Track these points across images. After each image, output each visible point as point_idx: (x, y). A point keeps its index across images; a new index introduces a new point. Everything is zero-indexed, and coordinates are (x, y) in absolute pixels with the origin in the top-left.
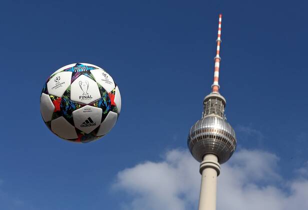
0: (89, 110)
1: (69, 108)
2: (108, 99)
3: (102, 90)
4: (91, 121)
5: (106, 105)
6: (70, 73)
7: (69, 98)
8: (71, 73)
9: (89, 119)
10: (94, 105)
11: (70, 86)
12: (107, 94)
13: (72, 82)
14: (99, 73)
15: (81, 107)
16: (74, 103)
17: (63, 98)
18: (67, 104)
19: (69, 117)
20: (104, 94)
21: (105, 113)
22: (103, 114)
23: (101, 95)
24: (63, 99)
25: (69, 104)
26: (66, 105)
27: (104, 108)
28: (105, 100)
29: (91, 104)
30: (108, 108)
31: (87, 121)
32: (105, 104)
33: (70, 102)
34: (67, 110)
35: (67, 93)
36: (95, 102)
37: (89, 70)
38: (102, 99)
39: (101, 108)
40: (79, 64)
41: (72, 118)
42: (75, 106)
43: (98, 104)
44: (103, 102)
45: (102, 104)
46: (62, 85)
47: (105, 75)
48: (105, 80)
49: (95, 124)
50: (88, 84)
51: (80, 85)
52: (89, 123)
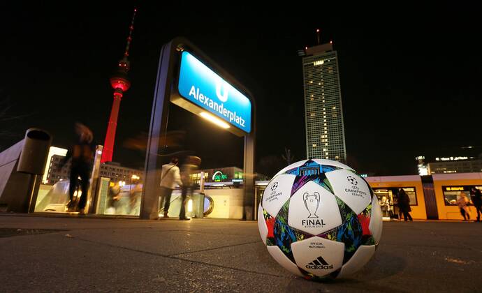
0: (320, 246)
1: (286, 237)
2: (356, 225)
3: (345, 210)
4: (324, 263)
5: (353, 237)
7: (287, 221)
8: (294, 177)
9: (320, 258)
10: (329, 236)
11: (289, 201)
12: (355, 215)
13: (293, 193)
15: (304, 239)
16: (294, 232)
17: (277, 219)
18: (283, 231)
19: (288, 251)
21: (349, 251)
22: (346, 252)
23: (343, 218)
24: (277, 221)
25: (285, 232)
26: (281, 232)
27: (348, 242)
28: (350, 228)
29: (324, 235)
30: (356, 242)
32: (350, 236)
33: (287, 228)
34: (282, 239)
35: (284, 212)
36: (330, 232)
37: (324, 172)
38: (344, 226)
39: (342, 241)
40: (310, 162)
41: (291, 253)
42: (295, 235)
43: (337, 236)
44: (346, 232)
45: (343, 235)
46: (278, 197)
47: (352, 180)
48: (351, 189)
49: (331, 267)
50: (318, 198)
51: (305, 199)
52: (320, 265)
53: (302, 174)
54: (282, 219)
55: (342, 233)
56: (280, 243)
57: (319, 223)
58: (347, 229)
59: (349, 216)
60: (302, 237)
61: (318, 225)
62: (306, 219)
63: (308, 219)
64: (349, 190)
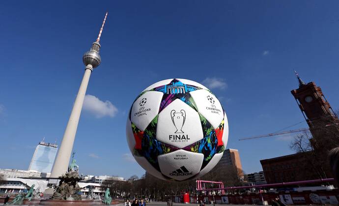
0: (184, 157)
1: (154, 149)
2: (213, 139)
3: (206, 125)
4: (186, 171)
6: (161, 95)
7: (155, 136)
9: (183, 168)
10: (192, 149)
12: (213, 131)
13: (161, 109)
14: (202, 96)
15: (170, 152)
16: (161, 145)
17: (145, 132)
18: (151, 144)
19: (154, 162)
21: (207, 160)
22: (204, 161)
23: (205, 133)
24: (146, 136)
25: (153, 145)
26: (149, 145)
27: (207, 153)
28: (209, 141)
29: (188, 148)
30: (213, 152)
31: (179, 170)
32: (208, 148)
33: (155, 142)
34: (150, 152)
36: (193, 145)
37: (189, 92)
38: (205, 140)
39: (203, 153)
40: (175, 81)
41: (157, 163)
42: (162, 149)
43: (198, 149)
44: (206, 145)
45: (204, 148)
46: (147, 112)
47: (211, 99)
48: (211, 107)
49: (191, 174)
50: (184, 115)
51: (173, 116)
52: (182, 172)
53: (170, 92)
55: (203, 145)
56: (147, 155)
57: (185, 138)
58: (207, 143)
59: (209, 131)
60: (169, 150)
61: (183, 139)
62: (173, 134)
63: (175, 134)
64: (209, 108)
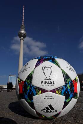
0: (51, 98)
2: (72, 86)
3: (66, 77)
4: (52, 108)
5: (70, 93)
7: (31, 82)
8: (38, 59)
9: (50, 106)
10: (57, 92)
11: (33, 71)
12: (71, 81)
13: (36, 67)
15: (41, 93)
17: (25, 81)
18: (28, 88)
19: (30, 102)
20: (68, 80)
21: (67, 101)
23: (65, 83)
25: (30, 89)
28: (69, 88)
29: (54, 91)
30: (71, 96)
31: (47, 108)
32: (68, 92)
33: (31, 86)
36: (57, 89)
37: (54, 58)
38: (66, 86)
39: (64, 95)
42: (36, 91)
43: (61, 92)
44: (67, 89)
45: (65, 92)
46: (27, 69)
47: (68, 64)
49: (56, 111)
50: (51, 69)
51: (43, 69)
52: (50, 110)
53: (42, 58)
54: (28, 81)
55: (65, 90)
56: (26, 97)
57: (52, 83)
60: (40, 92)
61: (51, 84)
62: (44, 80)
63: (45, 81)
64: (68, 67)
